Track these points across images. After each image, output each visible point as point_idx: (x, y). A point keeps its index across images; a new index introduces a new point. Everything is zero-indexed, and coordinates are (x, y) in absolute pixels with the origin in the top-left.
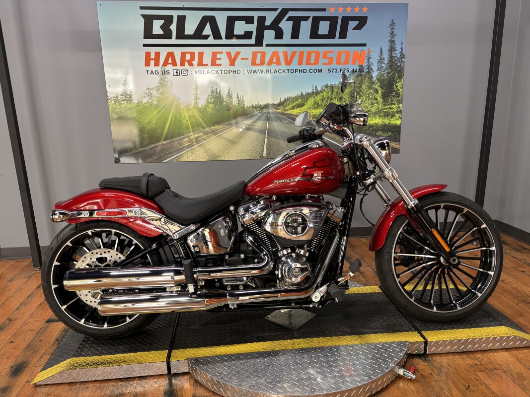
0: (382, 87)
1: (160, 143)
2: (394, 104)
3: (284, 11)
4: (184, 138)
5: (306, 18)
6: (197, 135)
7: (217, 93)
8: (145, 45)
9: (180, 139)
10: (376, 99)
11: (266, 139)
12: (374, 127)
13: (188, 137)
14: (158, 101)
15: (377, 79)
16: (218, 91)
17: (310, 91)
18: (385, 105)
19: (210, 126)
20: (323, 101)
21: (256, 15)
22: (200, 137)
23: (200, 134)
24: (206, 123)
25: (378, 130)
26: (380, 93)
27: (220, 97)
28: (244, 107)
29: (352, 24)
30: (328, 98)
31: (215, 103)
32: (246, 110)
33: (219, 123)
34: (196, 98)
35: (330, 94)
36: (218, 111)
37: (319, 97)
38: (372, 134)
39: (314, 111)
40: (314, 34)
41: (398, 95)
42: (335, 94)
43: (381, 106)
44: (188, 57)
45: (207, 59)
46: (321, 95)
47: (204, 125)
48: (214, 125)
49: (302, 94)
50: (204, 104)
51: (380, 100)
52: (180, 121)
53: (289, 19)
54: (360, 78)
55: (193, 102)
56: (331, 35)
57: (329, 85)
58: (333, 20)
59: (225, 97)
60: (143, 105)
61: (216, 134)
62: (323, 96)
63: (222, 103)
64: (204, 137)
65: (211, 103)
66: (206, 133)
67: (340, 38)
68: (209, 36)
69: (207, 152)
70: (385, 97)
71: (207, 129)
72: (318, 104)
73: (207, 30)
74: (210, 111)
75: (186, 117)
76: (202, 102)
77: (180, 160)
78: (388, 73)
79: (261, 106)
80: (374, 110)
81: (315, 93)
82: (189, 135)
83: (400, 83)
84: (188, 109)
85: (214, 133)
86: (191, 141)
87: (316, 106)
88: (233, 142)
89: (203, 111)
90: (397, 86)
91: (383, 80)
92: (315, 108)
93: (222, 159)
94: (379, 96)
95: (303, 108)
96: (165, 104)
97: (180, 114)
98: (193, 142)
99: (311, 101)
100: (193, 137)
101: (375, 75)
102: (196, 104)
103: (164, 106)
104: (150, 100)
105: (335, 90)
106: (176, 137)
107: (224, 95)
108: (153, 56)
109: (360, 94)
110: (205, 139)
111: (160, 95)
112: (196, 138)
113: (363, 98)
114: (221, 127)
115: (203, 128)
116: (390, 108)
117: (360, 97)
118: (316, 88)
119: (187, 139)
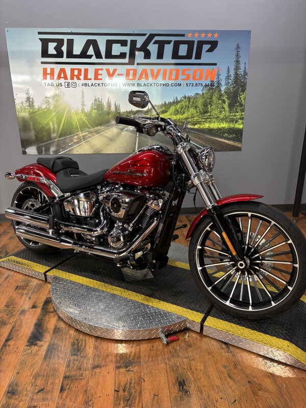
0: (228, 99)
1: (56, 140)
2: (237, 112)
3: (152, 36)
4: (74, 136)
5: (169, 42)
6: (84, 134)
7: (99, 101)
8: (42, 63)
9: (71, 137)
10: (224, 108)
11: (137, 138)
12: (221, 130)
13: (77, 135)
14: (54, 107)
15: (225, 92)
16: (100, 100)
17: (172, 101)
18: (230, 113)
19: (94, 127)
20: (181, 109)
21: (129, 39)
22: (86, 135)
23: (87, 133)
24: (91, 125)
25: (225, 133)
26: (227, 103)
27: (101, 104)
28: (120, 112)
29: (206, 47)
30: (186, 106)
31: (98, 109)
32: (122, 115)
33: (100, 125)
34: (83, 105)
35: (187, 103)
36: (100, 115)
37: (179, 106)
38: (220, 135)
39: (175, 116)
40: (175, 55)
41: (241, 105)
42: (191, 103)
43: (227, 114)
44: (76, 73)
45: (91, 75)
46: (180, 104)
47: (89, 126)
48: (97, 126)
49: (165, 103)
50: (89, 110)
51: (227, 109)
52: (71, 123)
53: (156, 42)
54: (211, 91)
55: (80, 108)
56: (189, 56)
57: (187, 96)
58: (190, 44)
59: (105, 104)
60: (42, 110)
61: (99, 133)
62: (182, 105)
63: (103, 109)
64: (90, 135)
65: (95, 109)
66: (91, 133)
67: (196, 58)
68: (92, 55)
69: (92, 147)
70: (231, 106)
71: (92, 129)
72: (178, 111)
73: (91, 51)
74: (94, 115)
75: (76, 120)
76: (88, 108)
77: (72, 153)
78: (234, 87)
79: (133, 111)
80: (221, 116)
81: (176, 103)
82: (78, 133)
83: (243, 95)
84: (77, 114)
85: (97, 132)
86: (79, 138)
87: (176, 112)
88: (112, 140)
89: (88, 115)
90: (240, 98)
91: (230, 93)
92: (176, 114)
93: (104, 152)
94: (226, 106)
95: (166, 114)
96: (59, 110)
97: (71, 118)
98: (81, 139)
99: (172, 109)
100: (81, 135)
101: (223, 88)
102: (83, 110)
103: (59, 111)
104: (48, 106)
105: (191, 100)
106: (68, 135)
107: (105, 103)
108: (49, 71)
109: (211, 104)
110: (90, 137)
111: (55, 102)
112: (83, 136)
113: (214, 107)
114: (102, 127)
115: (89, 128)
116: (235, 115)
117: (211, 106)
118: (177, 98)
119: (76, 137)
